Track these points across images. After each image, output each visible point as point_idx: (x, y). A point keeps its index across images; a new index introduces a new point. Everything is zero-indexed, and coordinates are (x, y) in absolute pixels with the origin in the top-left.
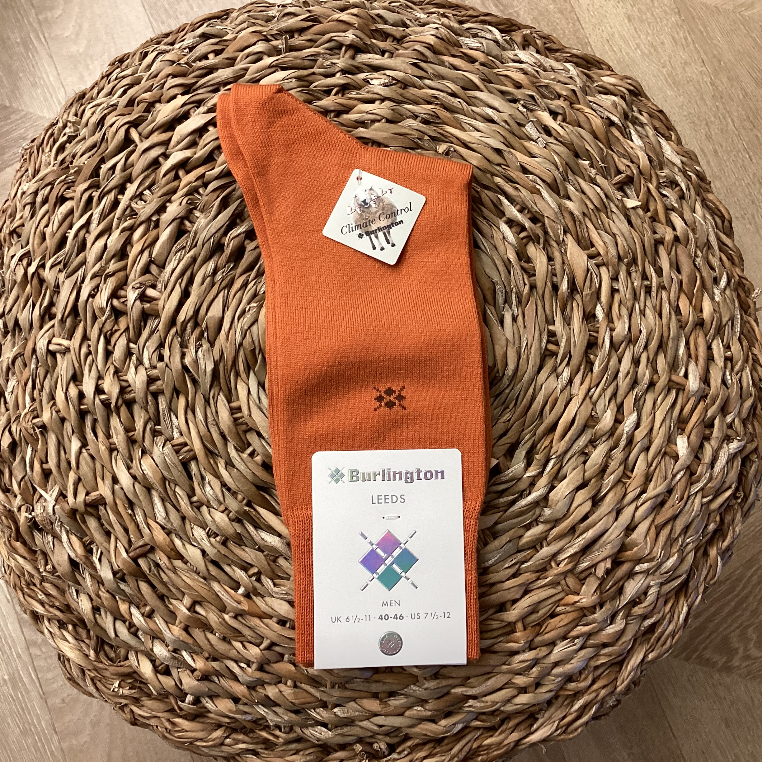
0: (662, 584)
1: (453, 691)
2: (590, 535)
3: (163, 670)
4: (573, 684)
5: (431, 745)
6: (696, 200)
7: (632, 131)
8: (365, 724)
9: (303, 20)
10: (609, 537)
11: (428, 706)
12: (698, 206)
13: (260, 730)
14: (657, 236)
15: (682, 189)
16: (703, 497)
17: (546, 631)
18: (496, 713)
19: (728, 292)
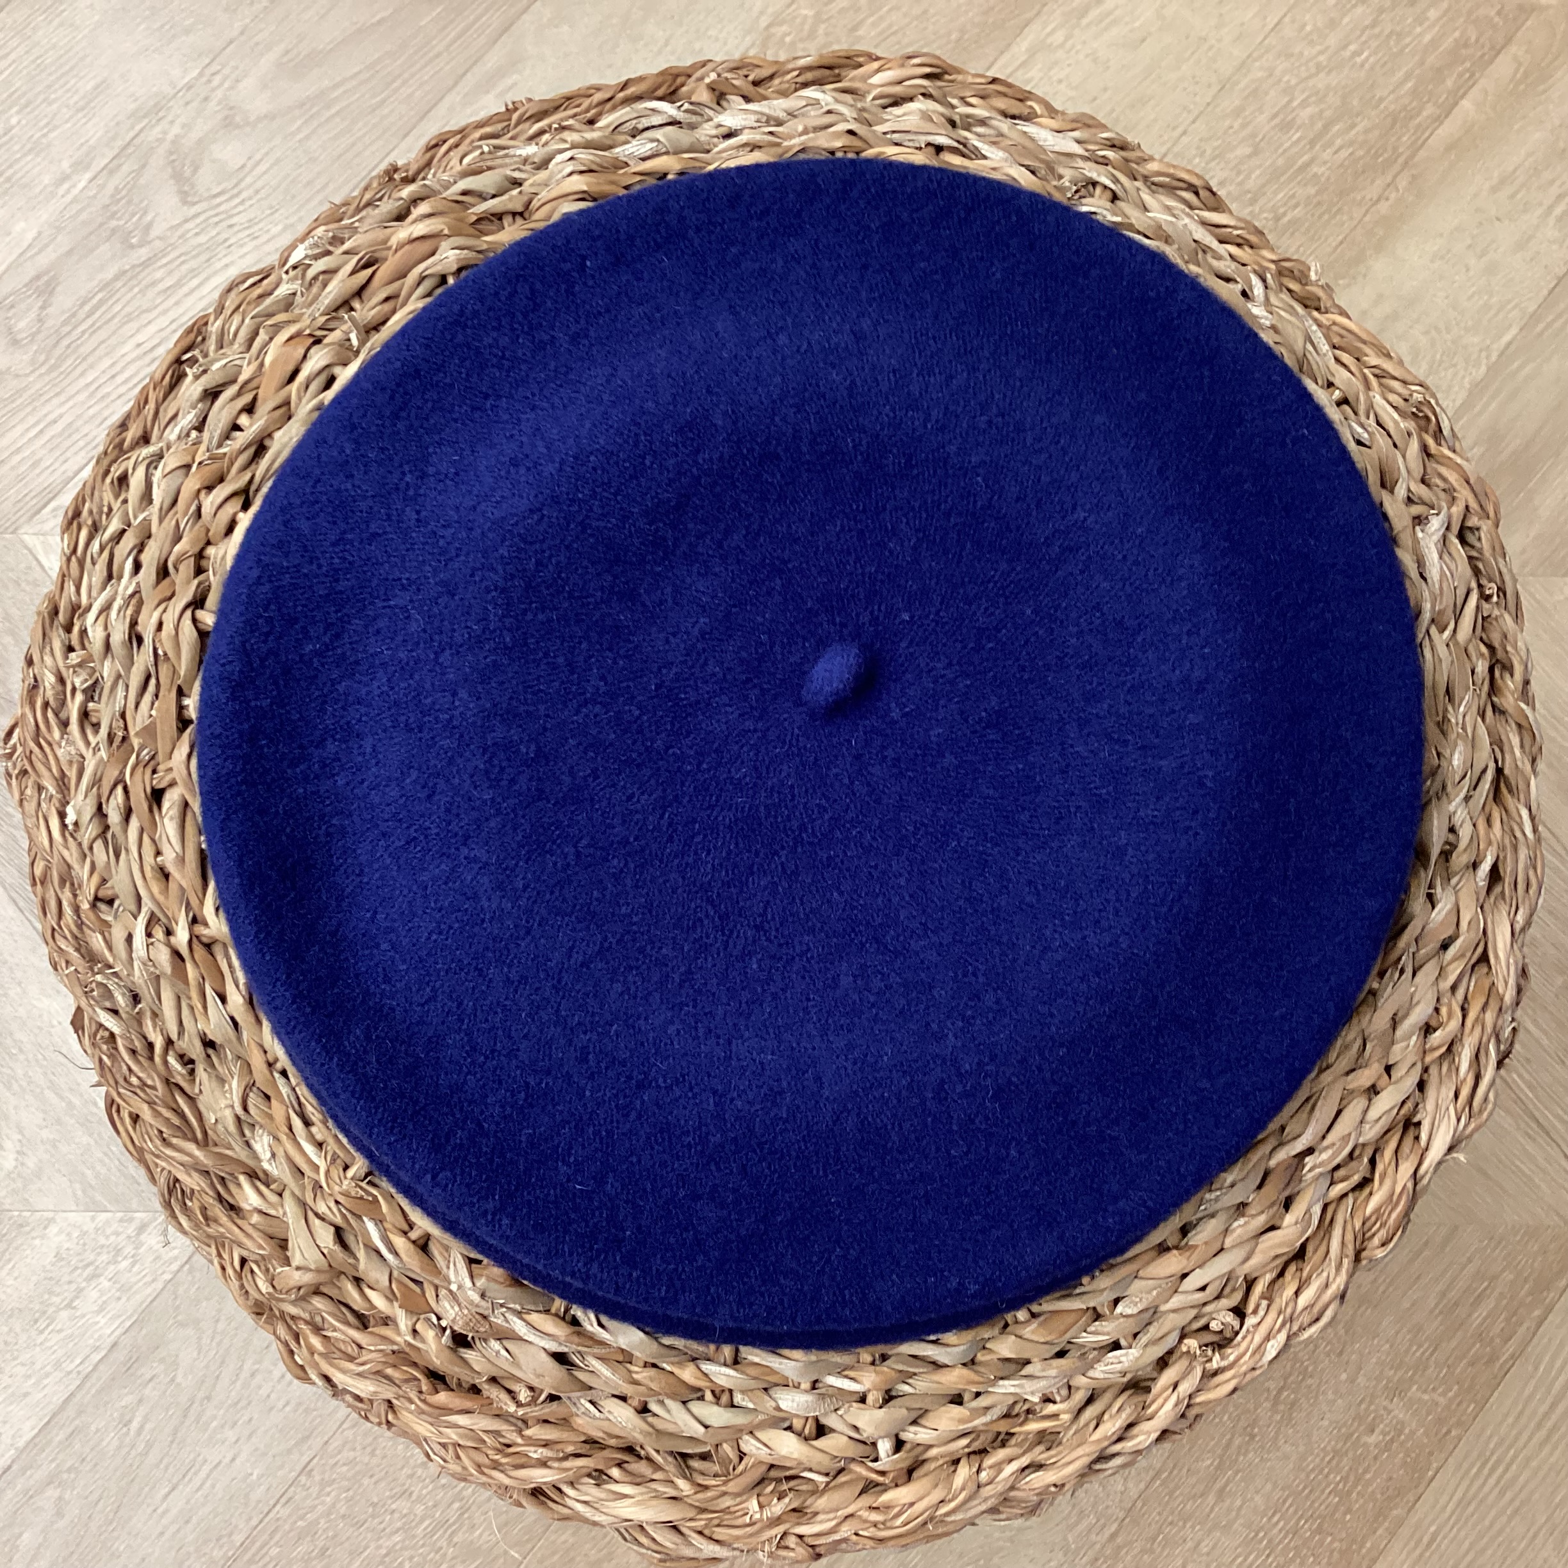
0: (1467, 799)
1: (1272, 1163)
3: (814, 1431)
4: (1438, 1033)
5: (1292, 1268)
6: (1138, 189)
7: (977, 143)
8: (1175, 1301)
9: (353, 273)
11: (1253, 1210)
12: (1147, 197)
13: (1021, 1424)
15: (1106, 187)
16: (1441, 631)
18: (1357, 1153)
19: (1273, 300)
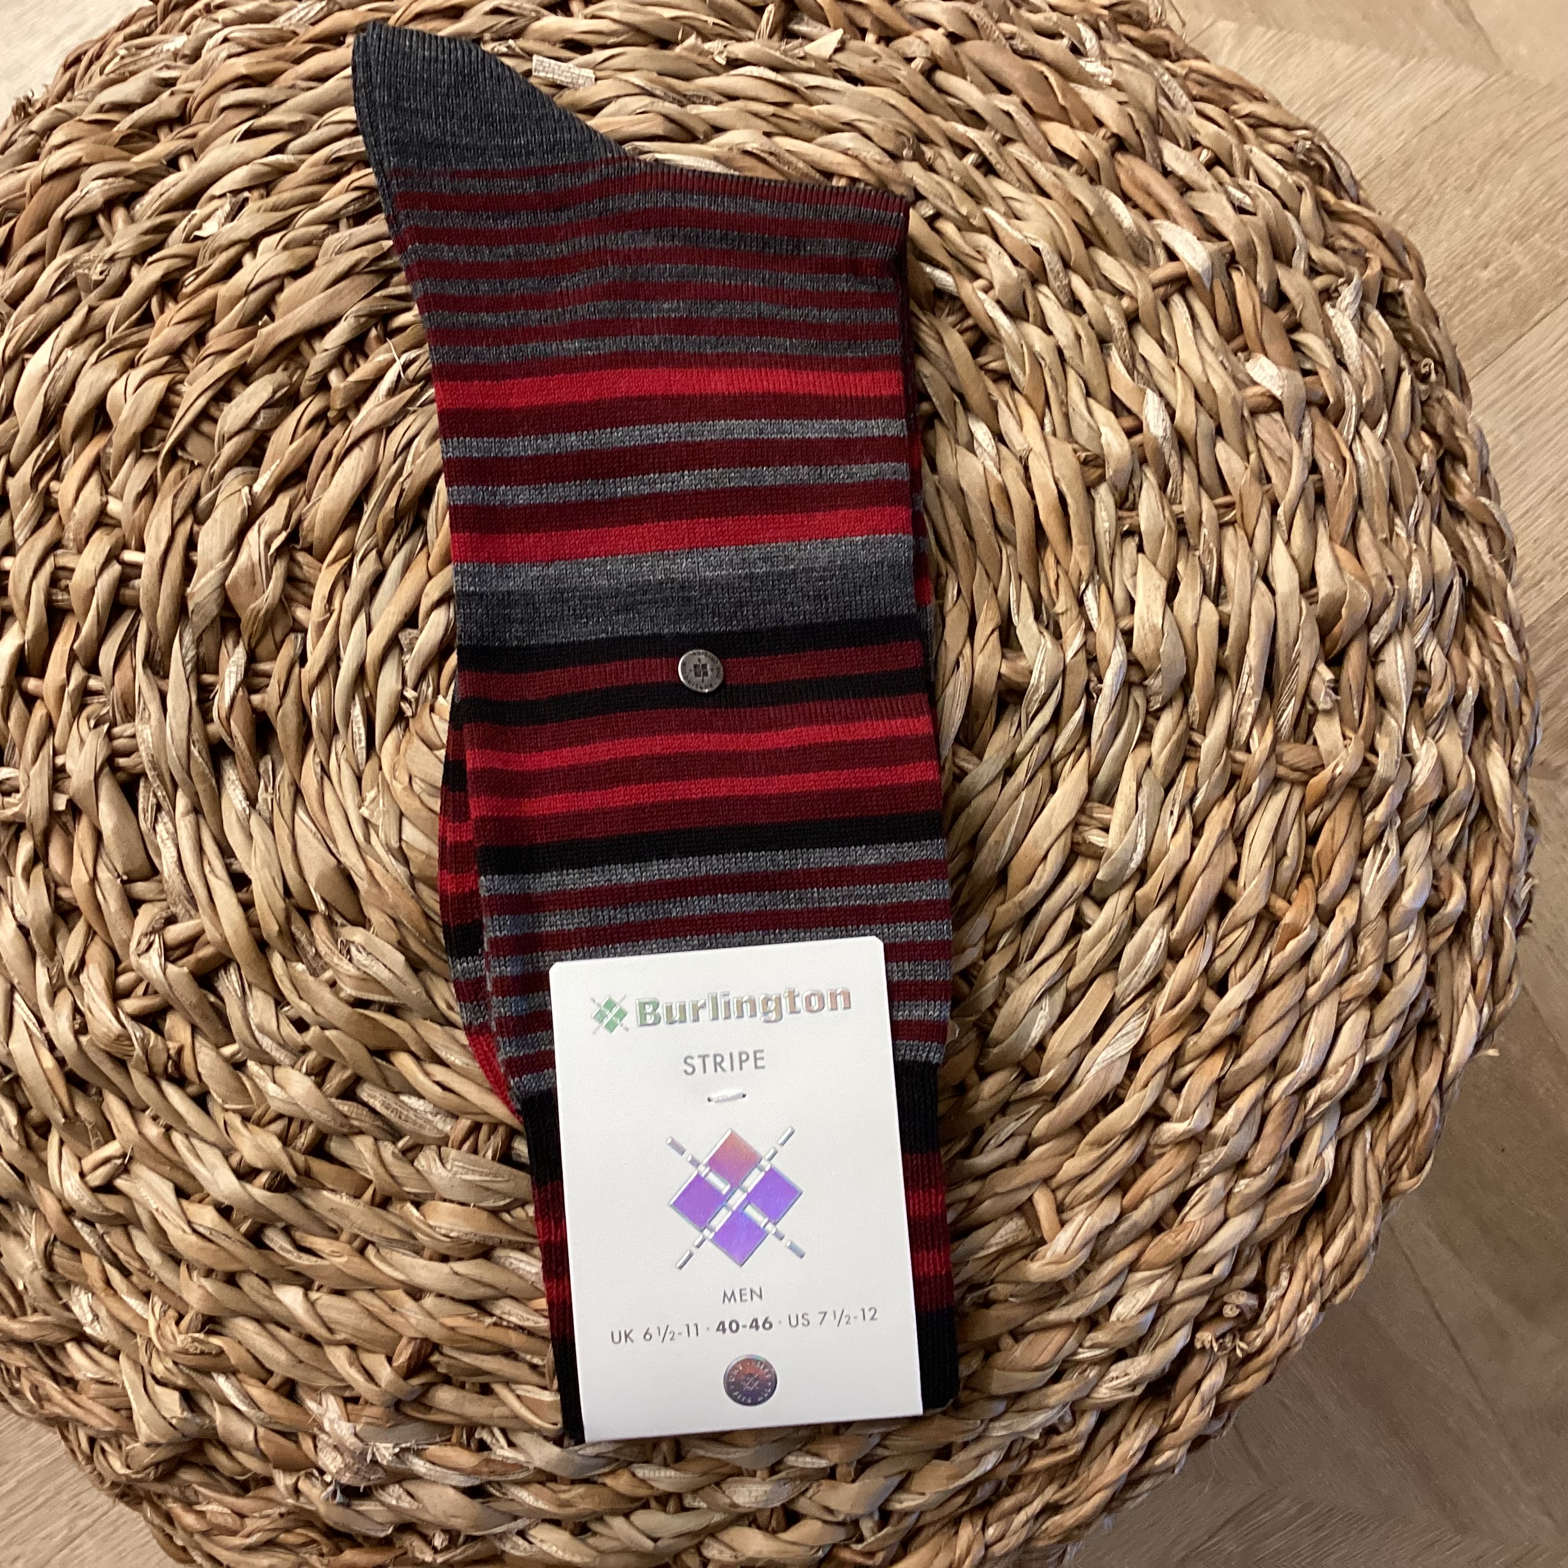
0: (1434, 626)
2: (1254, 657)
3: (783, 1520)
4: (1441, 914)
5: (1313, 1223)
8: (1183, 1288)
10: (1287, 630)
11: (1255, 1165)
13: (1026, 1464)
14: (918, 64)
16: (1373, 427)
17: (1325, 870)
18: (1367, 1074)
